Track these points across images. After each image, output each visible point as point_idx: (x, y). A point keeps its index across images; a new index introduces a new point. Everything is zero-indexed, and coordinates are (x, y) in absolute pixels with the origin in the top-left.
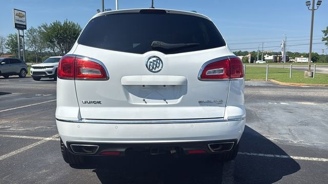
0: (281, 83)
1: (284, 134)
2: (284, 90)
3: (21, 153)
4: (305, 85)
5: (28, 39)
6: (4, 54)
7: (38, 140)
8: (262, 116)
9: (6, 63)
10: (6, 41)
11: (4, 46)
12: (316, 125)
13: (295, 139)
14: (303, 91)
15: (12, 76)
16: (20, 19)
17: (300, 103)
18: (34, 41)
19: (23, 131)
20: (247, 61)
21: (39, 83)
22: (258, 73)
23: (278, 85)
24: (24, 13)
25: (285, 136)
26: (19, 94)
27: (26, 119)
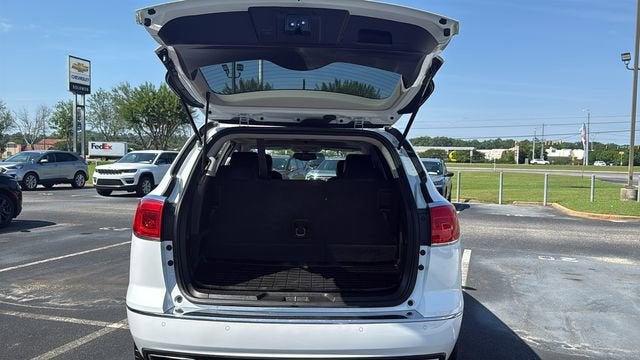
0: (572, 213)
1: (554, 329)
2: (575, 227)
3: (66, 354)
4: (617, 218)
5: (93, 111)
6: (46, 138)
7: (97, 328)
8: (520, 287)
9: (50, 161)
10: (52, 115)
11: (46, 124)
12: (621, 311)
13: (575, 340)
14: (610, 232)
15: (58, 186)
16: (80, 75)
17: (600, 259)
18: (104, 116)
19: (72, 307)
20: (512, 160)
21: (107, 202)
22: (529, 187)
23: (565, 215)
24: (87, 64)
25: (555, 333)
26: (70, 225)
27: (78, 281)
